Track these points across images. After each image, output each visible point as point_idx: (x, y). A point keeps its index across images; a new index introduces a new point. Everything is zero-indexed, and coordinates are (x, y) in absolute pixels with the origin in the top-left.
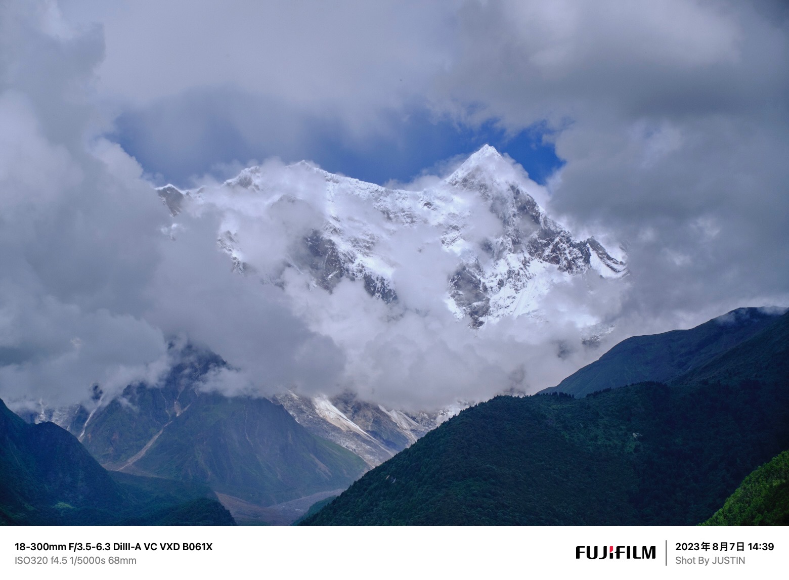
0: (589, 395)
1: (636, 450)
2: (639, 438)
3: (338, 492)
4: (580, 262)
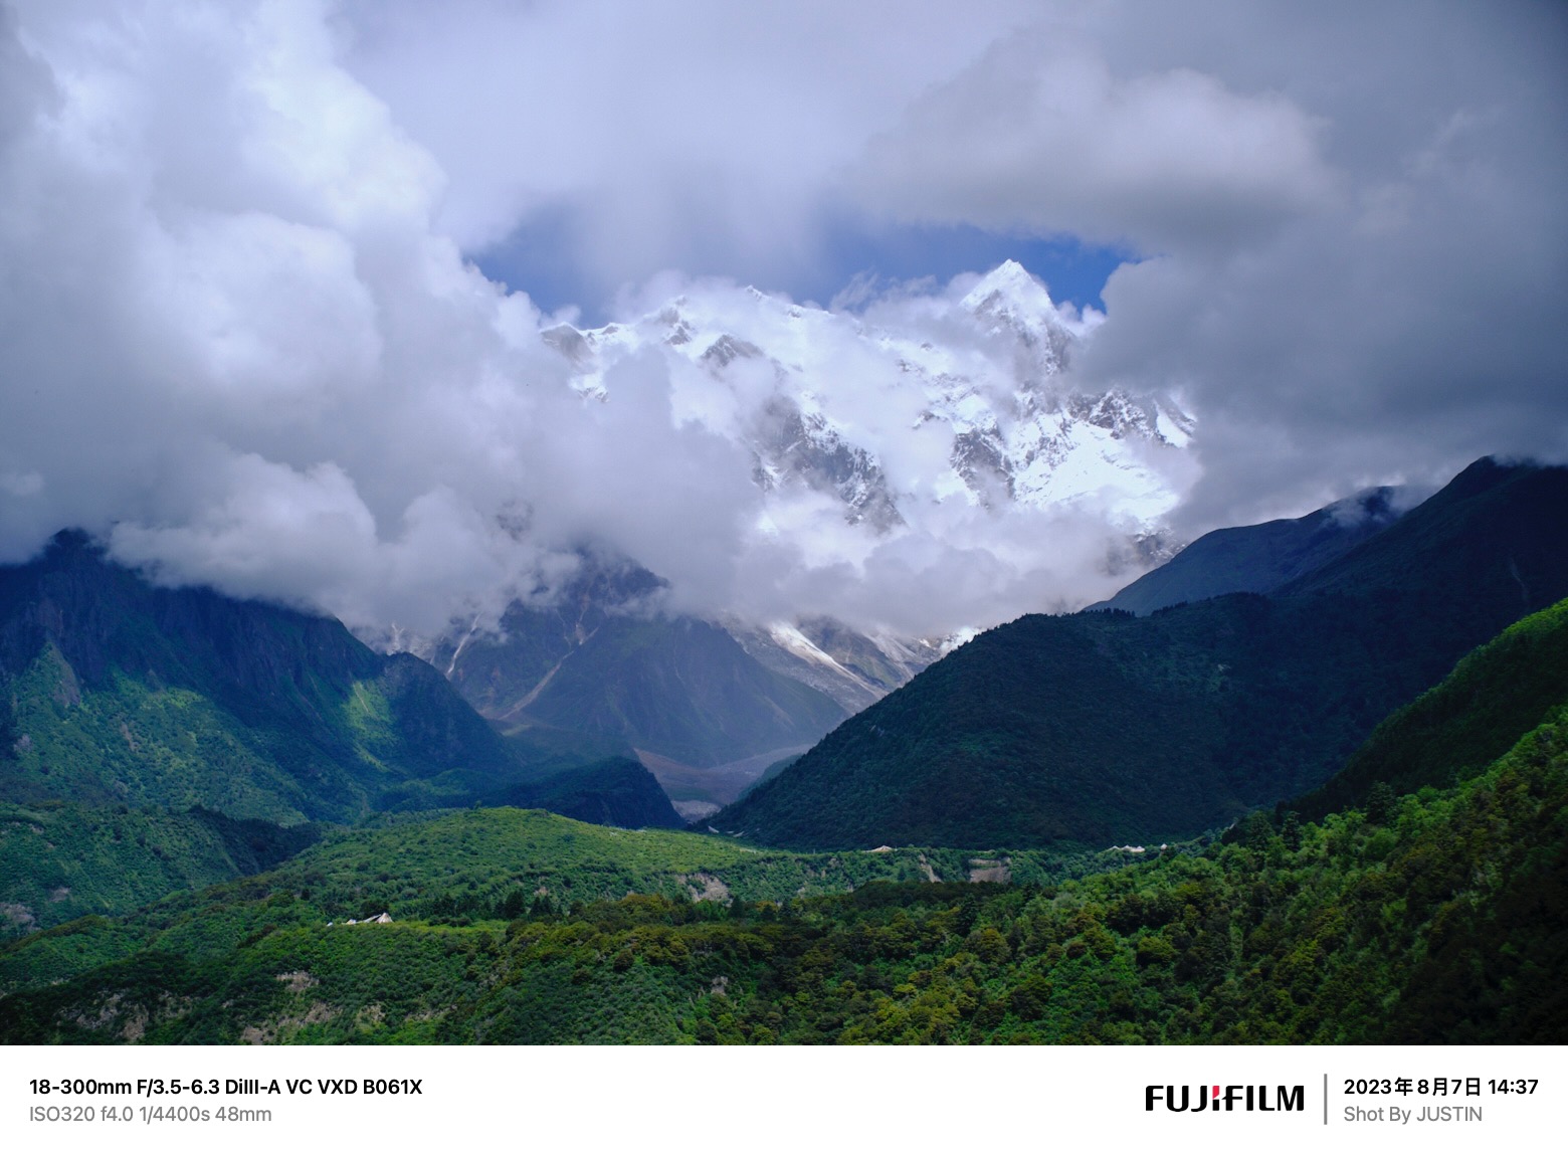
0: (1155, 613)
1: (1223, 688)
2: (1226, 672)
3: (804, 749)
4: (1142, 426)
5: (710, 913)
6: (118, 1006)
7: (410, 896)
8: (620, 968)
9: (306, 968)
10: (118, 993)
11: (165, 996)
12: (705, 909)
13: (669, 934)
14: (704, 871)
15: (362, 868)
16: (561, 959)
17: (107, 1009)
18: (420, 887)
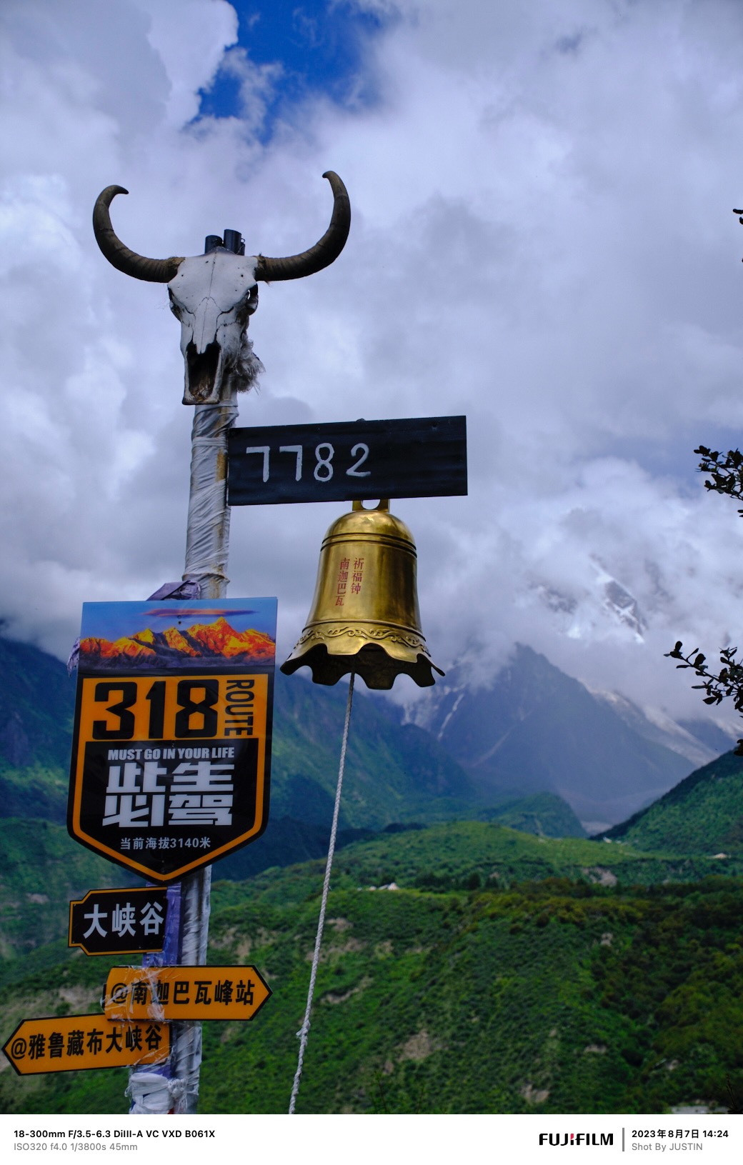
5: (602, 892)
6: (234, 935)
7: (411, 875)
8: (542, 924)
9: (345, 916)
10: (233, 926)
11: (261, 930)
12: (599, 889)
13: (574, 903)
14: (600, 866)
15: (384, 857)
16: (503, 917)
17: (228, 937)
18: (418, 869)
